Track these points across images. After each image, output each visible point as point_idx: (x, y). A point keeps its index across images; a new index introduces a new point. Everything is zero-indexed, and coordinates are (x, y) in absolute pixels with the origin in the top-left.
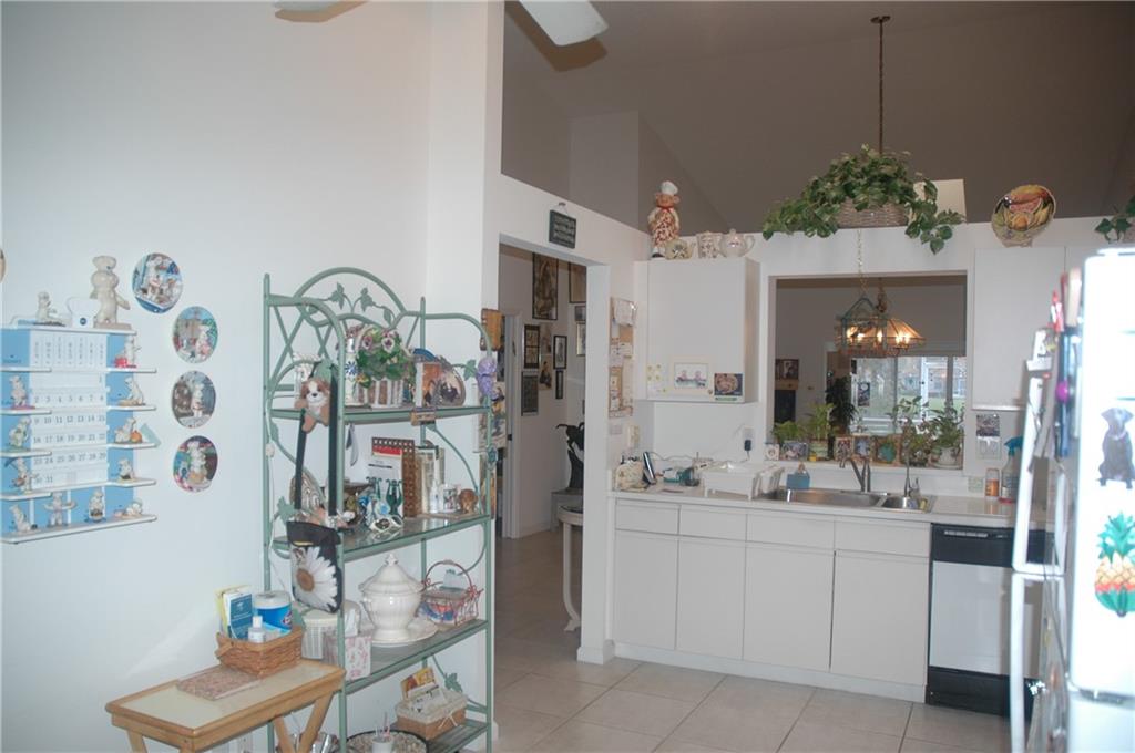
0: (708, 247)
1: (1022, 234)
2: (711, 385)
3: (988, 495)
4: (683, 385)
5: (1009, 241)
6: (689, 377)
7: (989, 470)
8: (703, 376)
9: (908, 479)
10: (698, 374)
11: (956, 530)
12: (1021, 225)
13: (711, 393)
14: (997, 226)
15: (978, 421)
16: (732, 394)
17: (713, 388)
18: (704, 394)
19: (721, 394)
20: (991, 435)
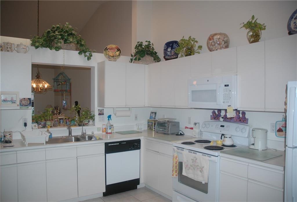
0: (10, 48)
1: (113, 58)
2: (18, 103)
3: (103, 132)
4: (5, 103)
5: (109, 59)
6: (8, 100)
7: (103, 125)
8: (14, 99)
9: (83, 130)
10: (12, 98)
11: (111, 144)
12: (112, 55)
13: (18, 105)
14: (105, 55)
15: (99, 111)
16: (27, 106)
17: (19, 104)
18: (16, 106)
19: (22, 106)
20: (102, 115)
